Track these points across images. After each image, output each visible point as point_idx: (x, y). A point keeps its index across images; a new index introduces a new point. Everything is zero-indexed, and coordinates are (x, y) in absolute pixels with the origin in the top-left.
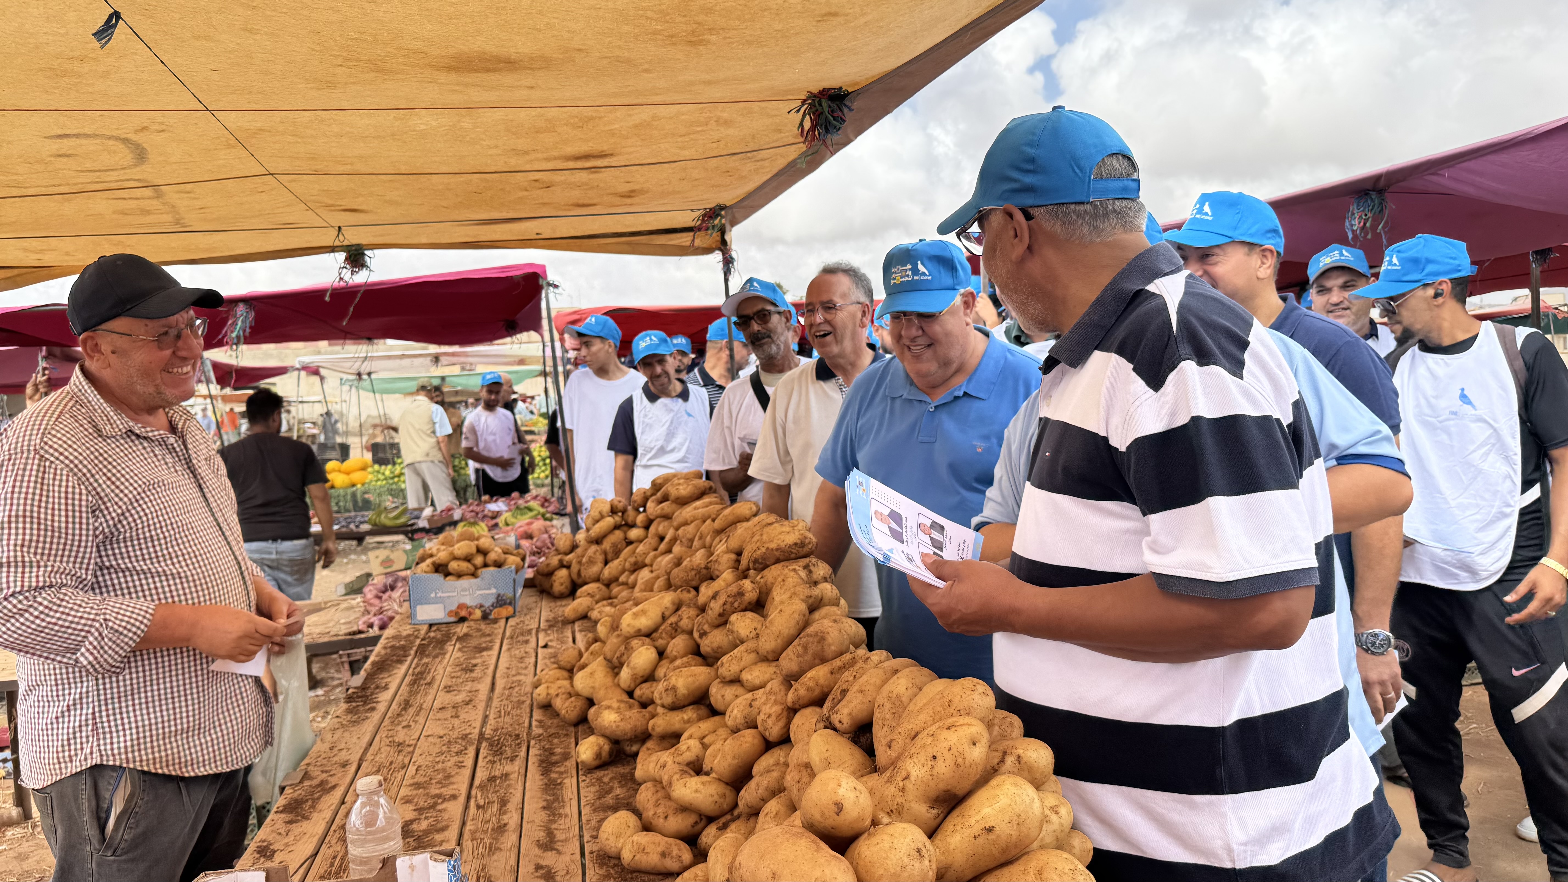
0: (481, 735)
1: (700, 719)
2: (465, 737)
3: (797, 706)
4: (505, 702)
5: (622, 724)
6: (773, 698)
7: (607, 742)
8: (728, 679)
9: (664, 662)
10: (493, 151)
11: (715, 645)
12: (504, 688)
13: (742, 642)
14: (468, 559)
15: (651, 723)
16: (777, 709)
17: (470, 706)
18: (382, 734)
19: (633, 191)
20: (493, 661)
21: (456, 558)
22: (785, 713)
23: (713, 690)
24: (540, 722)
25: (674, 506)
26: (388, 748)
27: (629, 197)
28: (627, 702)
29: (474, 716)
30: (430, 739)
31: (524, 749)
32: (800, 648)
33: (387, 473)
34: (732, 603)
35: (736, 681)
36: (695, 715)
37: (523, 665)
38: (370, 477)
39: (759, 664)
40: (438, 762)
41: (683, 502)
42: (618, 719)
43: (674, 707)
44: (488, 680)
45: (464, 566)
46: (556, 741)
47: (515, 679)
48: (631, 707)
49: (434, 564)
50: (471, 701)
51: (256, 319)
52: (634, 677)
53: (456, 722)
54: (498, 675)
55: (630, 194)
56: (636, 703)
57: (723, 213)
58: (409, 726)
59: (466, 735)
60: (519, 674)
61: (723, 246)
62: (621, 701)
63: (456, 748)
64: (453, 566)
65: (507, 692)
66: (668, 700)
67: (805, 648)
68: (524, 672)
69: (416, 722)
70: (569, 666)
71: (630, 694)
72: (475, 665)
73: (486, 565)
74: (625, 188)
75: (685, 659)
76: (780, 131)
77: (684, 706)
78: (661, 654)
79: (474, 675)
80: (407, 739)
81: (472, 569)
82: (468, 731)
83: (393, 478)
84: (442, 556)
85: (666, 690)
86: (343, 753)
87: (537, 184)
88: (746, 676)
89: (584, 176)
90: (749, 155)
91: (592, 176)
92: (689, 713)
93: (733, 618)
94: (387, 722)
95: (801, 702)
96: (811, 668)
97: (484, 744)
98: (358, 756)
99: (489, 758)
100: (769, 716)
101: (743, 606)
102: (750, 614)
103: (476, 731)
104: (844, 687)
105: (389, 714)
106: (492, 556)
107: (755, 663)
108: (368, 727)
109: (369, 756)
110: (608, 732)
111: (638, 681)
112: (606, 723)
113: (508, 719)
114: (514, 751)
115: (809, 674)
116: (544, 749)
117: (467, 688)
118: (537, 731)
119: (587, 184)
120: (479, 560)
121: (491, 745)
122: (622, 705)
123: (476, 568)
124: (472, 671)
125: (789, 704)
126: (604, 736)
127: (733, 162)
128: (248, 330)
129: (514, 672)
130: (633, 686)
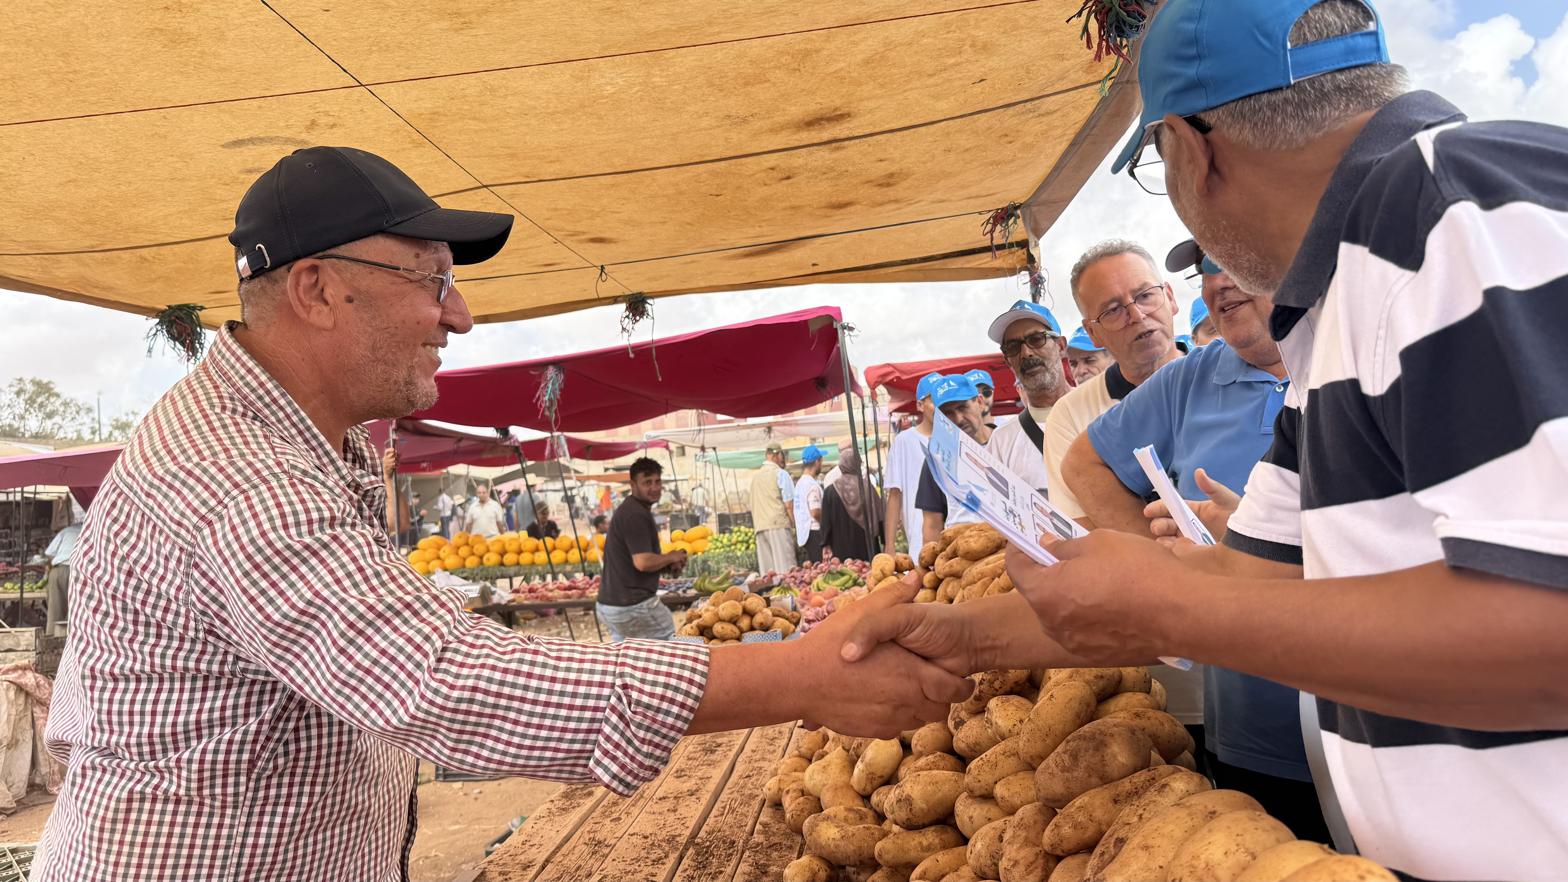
0: (694, 836)
1: (945, 847)
2: (671, 840)
3: (1059, 852)
4: (735, 795)
5: (842, 843)
6: (1023, 834)
7: (824, 866)
8: (977, 793)
9: (909, 759)
10: (705, 122)
11: (971, 740)
12: (741, 777)
13: (1003, 738)
14: (734, 621)
15: (879, 845)
16: (1027, 853)
17: (694, 798)
18: (586, 827)
19: (891, 175)
20: (740, 742)
21: (721, 620)
22: (1041, 861)
23: (959, 808)
24: (765, 825)
25: (964, 561)
26: (584, 847)
27: (889, 185)
28: (857, 812)
29: (692, 811)
30: (634, 839)
31: (734, 862)
32: (1066, 757)
33: (725, 541)
34: (991, 683)
35: (987, 797)
36: (937, 841)
37: (772, 748)
38: (710, 544)
39: (1021, 775)
40: (627, 873)
41: (974, 557)
42: (838, 836)
43: (911, 826)
44: (726, 764)
45: (729, 629)
46: (775, 854)
47: (756, 765)
48: (862, 818)
49: (698, 626)
50: (697, 790)
51: (566, 381)
52: (870, 776)
53: (671, 817)
54: (740, 759)
55: (888, 181)
56: (871, 814)
57: (1019, 212)
58: (619, 819)
59: (674, 837)
60: (764, 759)
61: (1030, 263)
62: (850, 810)
63: (657, 853)
64: (718, 628)
65: (742, 782)
66: (902, 815)
67: (1075, 757)
68: (769, 756)
69: (628, 814)
70: (809, 756)
71: (866, 798)
72: (719, 745)
73: (752, 629)
74: (880, 170)
75: (931, 758)
76: (1062, 58)
77: (924, 826)
78: (906, 747)
79: (713, 757)
80: (609, 835)
81: (738, 632)
82: (678, 832)
83: (730, 546)
84: (707, 617)
85: (899, 801)
86: (534, 849)
87: (775, 174)
88: (999, 791)
89: (823, 156)
90: (1029, 105)
91: (835, 155)
92: (930, 837)
93: (993, 703)
94: (599, 809)
95: (1066, 846)
96: (1084, 791)
97: (691, 851)
98: (546, 855)
99: (688, 872)
100: (1016, 863)
101: (1007, 688)
102: (1015, 699)
103: (687, 833)
104: (1121, 834)
105: (605, 802)
106: (758, 619)
107: (1016, 773)
108: (574, 817)
109: (558, 857)
110: (825, 854)
111: (875, 783)
112: (823, 840)
113: (730, 819)
114: (721, 865)
115: (1078, 802)
116: (757, 865)
117: (699, 774)
118: (758, 838)
119: (832, 169)
120: (745, 622)
121: (698, 854)
122: (851, 815)
123: (742, 632)
124: (712, 752)
125: (1047, 848)
126: (821, 858)
127: (1009, 119)
128: (558, 392)
129: (758, 757)
130: (869, 788)
